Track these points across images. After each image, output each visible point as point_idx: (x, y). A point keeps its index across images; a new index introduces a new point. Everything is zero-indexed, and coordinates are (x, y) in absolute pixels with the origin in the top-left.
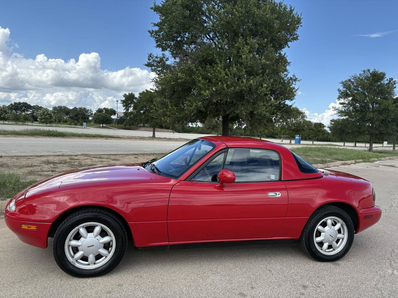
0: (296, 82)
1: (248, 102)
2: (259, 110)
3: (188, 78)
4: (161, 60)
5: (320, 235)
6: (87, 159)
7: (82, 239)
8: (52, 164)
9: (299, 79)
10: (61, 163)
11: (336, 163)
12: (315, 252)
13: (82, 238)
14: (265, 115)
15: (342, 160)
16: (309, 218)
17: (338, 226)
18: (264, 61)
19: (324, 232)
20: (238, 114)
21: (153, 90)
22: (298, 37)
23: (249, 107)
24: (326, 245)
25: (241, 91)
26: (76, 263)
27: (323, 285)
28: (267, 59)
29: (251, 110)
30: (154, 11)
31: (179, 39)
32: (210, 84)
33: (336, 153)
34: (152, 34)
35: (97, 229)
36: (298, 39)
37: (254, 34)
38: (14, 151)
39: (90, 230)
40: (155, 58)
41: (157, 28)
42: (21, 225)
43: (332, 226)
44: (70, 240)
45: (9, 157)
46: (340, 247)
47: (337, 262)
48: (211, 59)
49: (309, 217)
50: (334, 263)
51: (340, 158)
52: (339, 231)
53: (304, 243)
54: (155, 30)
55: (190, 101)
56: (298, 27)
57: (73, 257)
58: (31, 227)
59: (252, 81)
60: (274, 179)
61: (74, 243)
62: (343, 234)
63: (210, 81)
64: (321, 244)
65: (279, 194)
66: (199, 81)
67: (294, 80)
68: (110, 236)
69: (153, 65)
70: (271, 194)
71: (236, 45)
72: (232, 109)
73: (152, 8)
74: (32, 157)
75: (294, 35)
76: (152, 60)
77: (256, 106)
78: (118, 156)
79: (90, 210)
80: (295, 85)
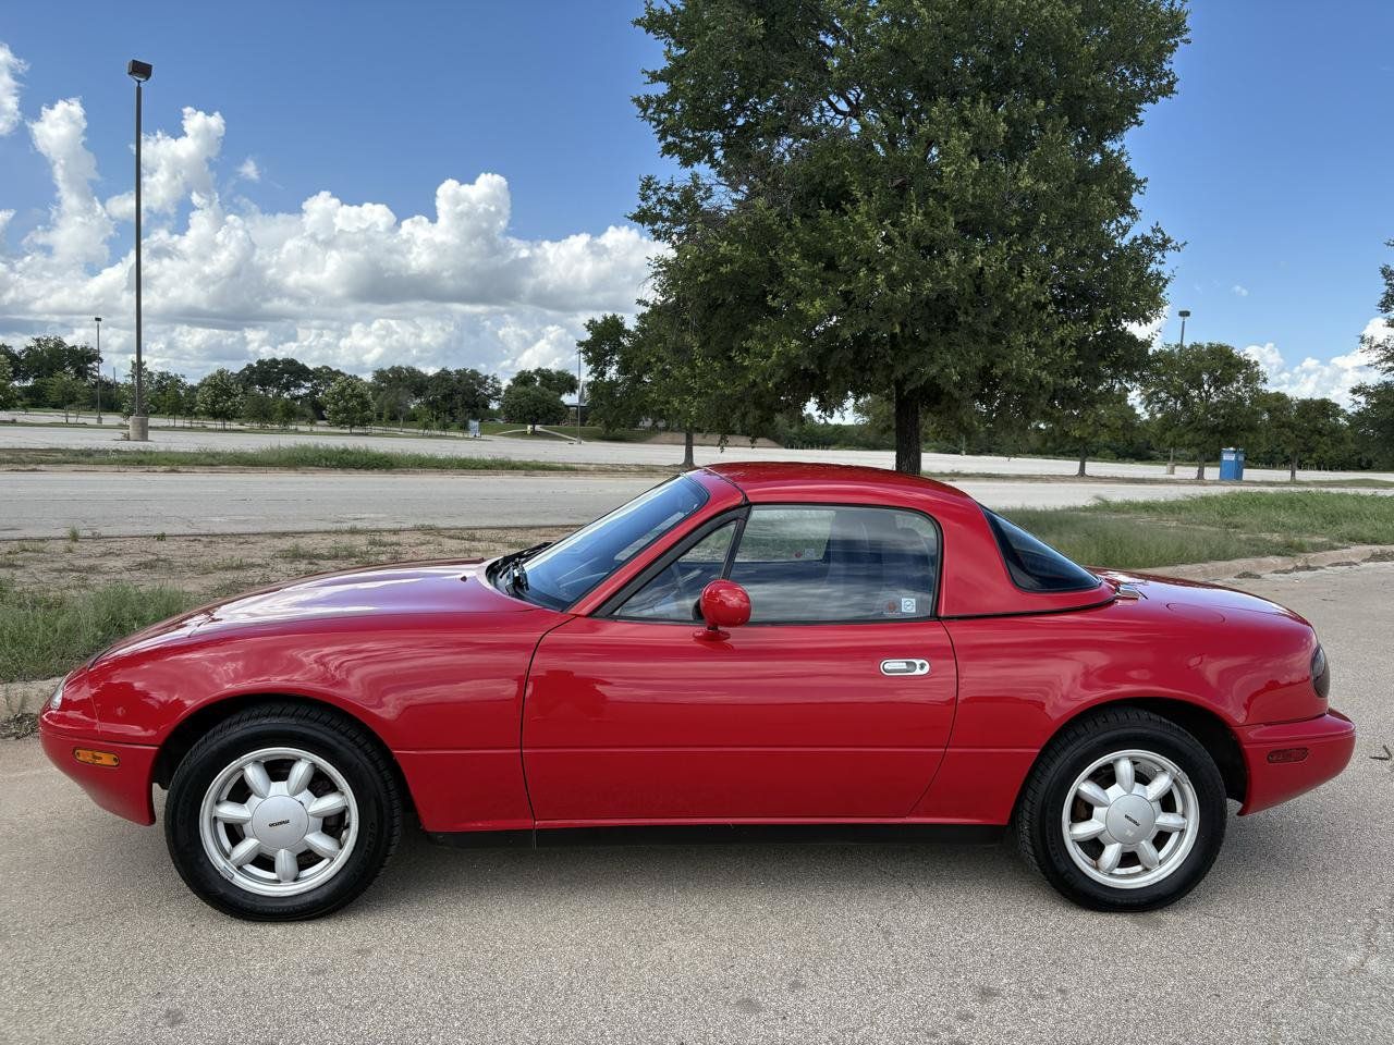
0: (1167, 253)
1: (975, 334)
2: (1011, 362)
3: (754, 257)
4: (688, 195)
5: (1089, 817)
6: (428, 542)
7: (254, 800)
8: (306, 561)
9: (1177, 239)
10: (336, 557)
11: (1344, 551)
12: (1068, 874)
13: (253, 796)
14: (1036, 378)
15: (1375, 542)
16: (1040, 754)
17: (1160, 784)
18: (1027, 182)
19: (1102, 805)
20: (934, 377)
21: (646, 304)
22: (1173, 83)
23: (972, 354)
24: (1111, 853)
25: (942, 297)
26: (237, 876)
27: (1062, 991)
28: (1041, 171)
29: (980, 363)
30: (648, 31)
31: (740, 122)
32: (831, 275)
33: (1356, 516)
34: (645, 110)
35: (300, 771)
36: (1173, 92)
37: (996, 85)
38: (218, 519)
39: (278, 770)
40: (663, 191)
41: (662, 89)
42: (74, 751)
43: (1137, 784)
44: (218, 802)
45: (188, 538)
46: (1168, 863)
47: (1158, 915)
48: (839, 187)
49: (1038, 751)
50: (1141, 917)
51: (1367, 532)
52: (1167, 803)
53: (1027, 840)
54: (657, 96)
55: (763, 338)
56: (1176, 44)
57: (227, 856)
58: (101, 758)
59: (979, 257)
60: (914, 611)
61: (229, 811)
62: (1183, 816)
63: (831, 265)
64: (1094, 847)
65: (922, 666)
66: (793, 265)
67: (1157, 246)
68: (342, 794)
69: (659, 217)
70: (893, 665)
71: (923, 129)
72: (914, 360)
73: (638, 22)
74: (253, 539)
75: (1161, 78)
76: (654, 199)
77: (1001, 348)
78: (536, 531)
79: (277, 709)
80: (1161, 263)
